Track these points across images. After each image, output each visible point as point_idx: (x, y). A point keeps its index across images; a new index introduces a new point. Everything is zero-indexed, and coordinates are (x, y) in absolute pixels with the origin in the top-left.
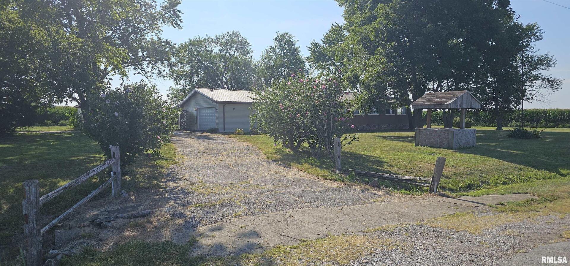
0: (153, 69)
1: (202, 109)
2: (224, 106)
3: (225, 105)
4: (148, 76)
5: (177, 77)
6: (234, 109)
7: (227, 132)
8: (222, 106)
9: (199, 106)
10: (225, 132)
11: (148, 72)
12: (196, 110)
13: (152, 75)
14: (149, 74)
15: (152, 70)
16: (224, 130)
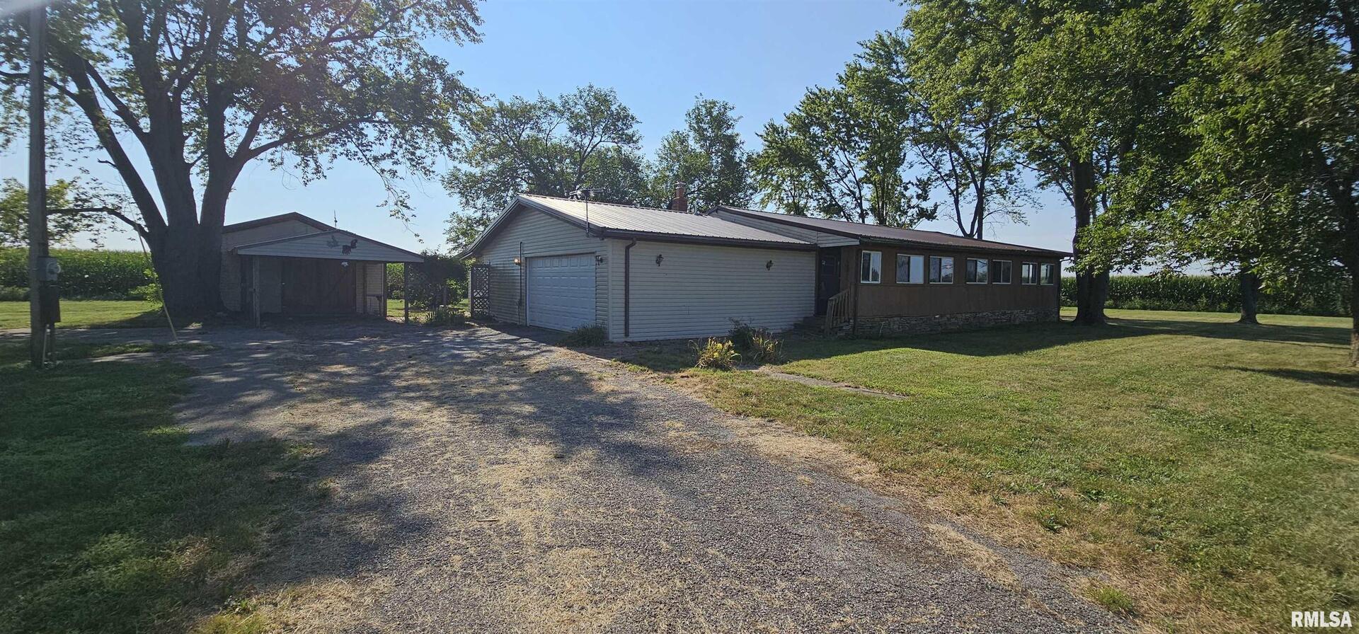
0: (395, 150)
1: (540, 262)
2: (627, 248)
3: (633, 244)
4: (383, 171)
5: (466, 187)
6: (659, 260)
7: (636, 340)
8: (620, 246)
9: (529, 252)
10: (629, 339)
11: (384, 157)
12: (519, 264)
13: (395, 167)
14: (387, 164)
15: (393, 153)
16: (627, 334)
